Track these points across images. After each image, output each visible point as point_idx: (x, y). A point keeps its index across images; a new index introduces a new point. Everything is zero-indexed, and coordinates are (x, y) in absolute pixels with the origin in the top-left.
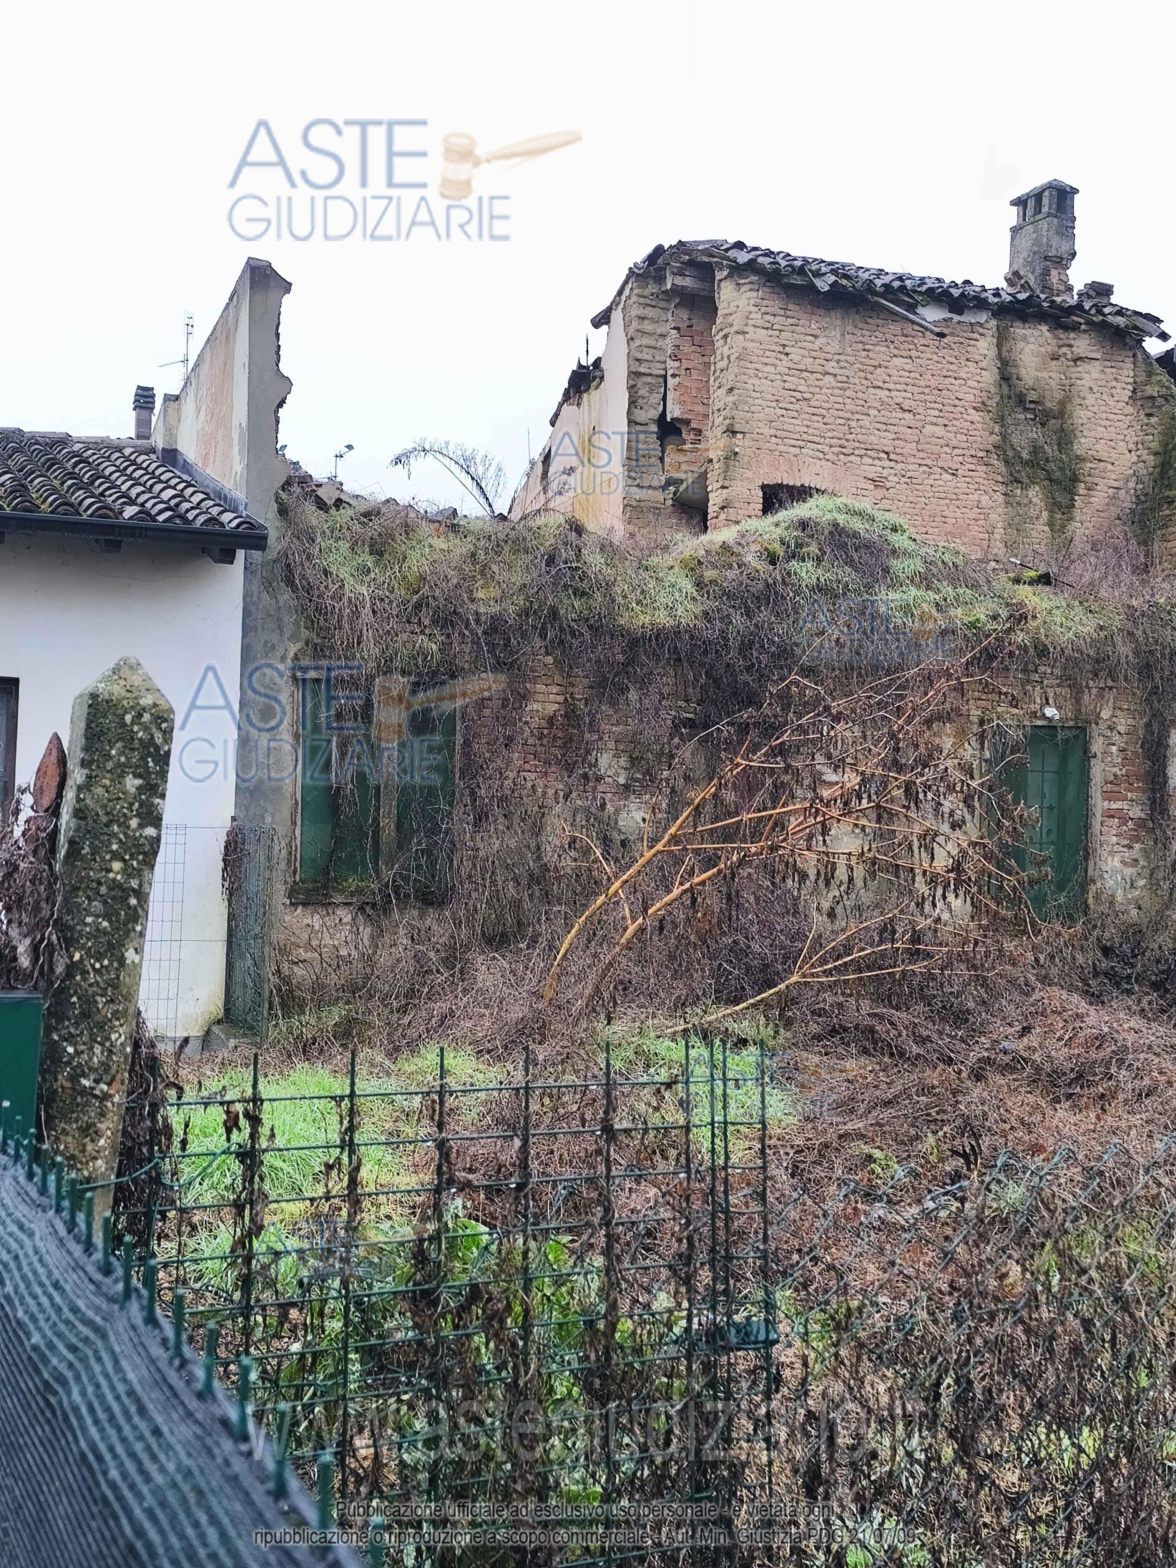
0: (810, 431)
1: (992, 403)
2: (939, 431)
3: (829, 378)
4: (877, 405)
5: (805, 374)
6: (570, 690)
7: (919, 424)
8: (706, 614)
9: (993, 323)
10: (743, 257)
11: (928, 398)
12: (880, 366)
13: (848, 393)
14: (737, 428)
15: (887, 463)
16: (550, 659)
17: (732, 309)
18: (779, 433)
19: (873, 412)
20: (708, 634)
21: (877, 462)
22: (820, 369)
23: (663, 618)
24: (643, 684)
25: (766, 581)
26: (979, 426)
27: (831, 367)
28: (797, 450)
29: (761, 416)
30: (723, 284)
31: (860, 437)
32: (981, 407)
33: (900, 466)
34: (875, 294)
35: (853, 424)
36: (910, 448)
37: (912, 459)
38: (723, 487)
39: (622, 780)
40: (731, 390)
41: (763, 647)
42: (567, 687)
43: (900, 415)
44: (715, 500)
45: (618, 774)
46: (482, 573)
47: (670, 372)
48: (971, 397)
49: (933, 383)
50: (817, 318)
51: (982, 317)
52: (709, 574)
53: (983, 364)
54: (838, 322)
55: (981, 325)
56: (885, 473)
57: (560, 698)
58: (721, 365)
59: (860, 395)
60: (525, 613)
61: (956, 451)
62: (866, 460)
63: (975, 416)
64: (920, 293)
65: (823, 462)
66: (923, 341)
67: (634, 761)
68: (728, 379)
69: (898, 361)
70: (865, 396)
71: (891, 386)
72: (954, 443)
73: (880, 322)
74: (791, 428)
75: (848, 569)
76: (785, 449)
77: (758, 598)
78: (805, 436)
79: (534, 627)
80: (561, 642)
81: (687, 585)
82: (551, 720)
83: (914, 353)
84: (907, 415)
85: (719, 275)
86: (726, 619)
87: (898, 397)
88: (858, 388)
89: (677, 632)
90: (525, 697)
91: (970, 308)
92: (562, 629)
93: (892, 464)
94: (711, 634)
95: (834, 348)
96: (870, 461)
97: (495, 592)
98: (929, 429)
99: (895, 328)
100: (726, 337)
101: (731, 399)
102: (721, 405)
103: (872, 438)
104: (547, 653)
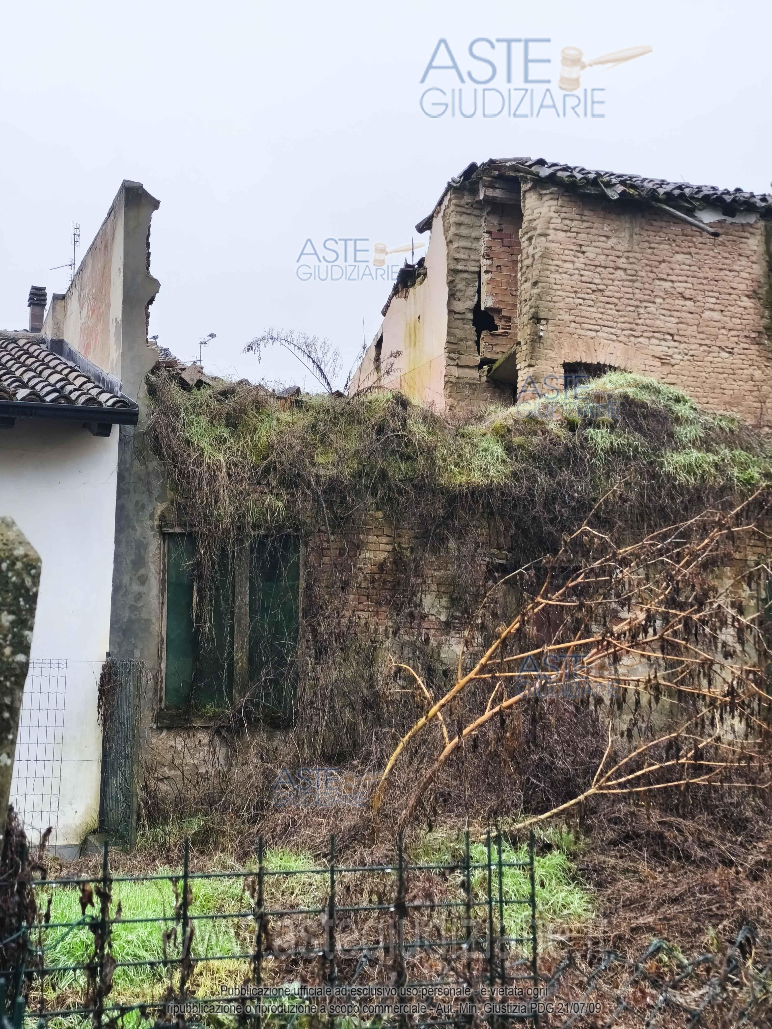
0: (605, 317)
1: (762, 291)
2: (716, 315)
3: (620, 273)
4: (662, 294)
5: (599, 269)
6: (398, 540)
7: (699, 310)
8: (514, 474)
9: (761, 224)
10: (545, 172)
11: (705, 287)
12: (664, 261)
13: (636, 284)
14: (542, 315)
15: (672, 344)
16: (380, 514)
17: (536, 215)
18: (577, 319)
19: (659, 300)
20: (517, 491)
21: (663, 343)
22: (612, 264)
23: (477, 478)
24: (461, 534)
25: (566, 445)
26: (752, 311)
27: (622, 262)
28: (593, 334)
29: (561, 305)
30: (528, 195)
31: (648, 322)
32: (753, 295)
33: (683, 346)
34: (659, 200)
35: (642, 311)
36: (692, 330)
37: (693, 340)
38: (530, 366)
39: (443, 618)
40: (535, 284)
41: (564, 502)
42: (395, 538)
43: (682, 302)
44: (523, 376)
45: (439, 613)
46: (322, 441)
47: (484, 269)
48: (743, 287)
49: (710, 274)
50: (608, 221)
51: (752, 219)
52: (517, 440)
53: (754, 258)
54: (627, 225)
55: (751, 225)
56: (670, 352)
57: (390, 548)
58: (527, 262)
59: (647, 286)
60: (358, 475)
61: (732, 333)
62: (654, 341)
63: (747, 302)
64: (698, 200)
65: (616, 344)
66: (701, 240)
67: (454, 602)
68: (534, 274)
69: (680, 257)
70: (651, 287)
71: (674, 278)
72: (730, 325)
73: (663, 224)
74: (588, 314)
75: (637, 435)
76: (583, 332)
77: (560, 460)
78: (600, 322)
79: (367, 487)
80: (390, 499)
81: (498, 450)
82: (381, 566)
83: (693, 250)
84: (689, 303)
85: (524, 187)
86: (532, 479)
87: (680, 287)
88: (645, 280)
89: (490, 489)
90: (359, 547)
91: (741, 212)
92: (390, 488)
93: (676, 344)
94: (519, 491)
95: (624, 246)
96: (657, 342)
97: (332, 457)
98: (707, 314)
99: (676, 229)
100: (530, 239)
101: (536, 291)
102: (527, 296)
103: (658, 323)
104: (378, 509)
